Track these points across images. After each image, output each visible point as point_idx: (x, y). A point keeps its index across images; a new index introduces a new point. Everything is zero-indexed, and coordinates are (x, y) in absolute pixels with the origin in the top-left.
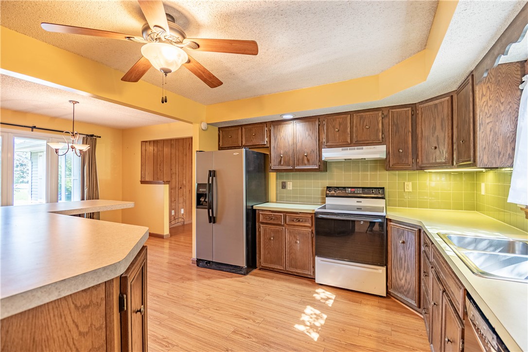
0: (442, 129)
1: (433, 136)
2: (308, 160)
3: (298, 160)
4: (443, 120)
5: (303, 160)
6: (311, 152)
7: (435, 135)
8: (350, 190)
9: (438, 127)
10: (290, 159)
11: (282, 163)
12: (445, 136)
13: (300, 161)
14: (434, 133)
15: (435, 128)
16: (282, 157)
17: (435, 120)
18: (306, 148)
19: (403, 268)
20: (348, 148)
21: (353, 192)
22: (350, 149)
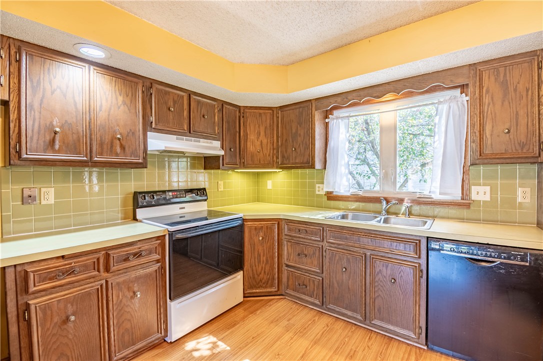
0: (266, 136)
1: (257, 140)
2: (123, 147)
3: (101, 144)
4: (266, 128)
5: (112, 146)
6: (128, 133)
7: (260, 140)
8: (170, 194)
9: (262, 133)
10: (79, 141)
11: (57, 147)
12: (268, 142)
13: (105, 147)
14: (258, 138)
15: (259, 134)
16: (56, 133)
17: (259, 127)
18: (118, 125)
19: (262, 262)
20: (185, 137)
21: (175, 196)
22: (186, 140)
